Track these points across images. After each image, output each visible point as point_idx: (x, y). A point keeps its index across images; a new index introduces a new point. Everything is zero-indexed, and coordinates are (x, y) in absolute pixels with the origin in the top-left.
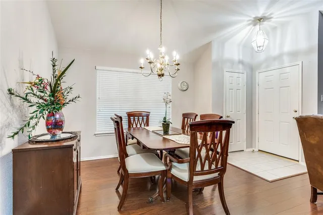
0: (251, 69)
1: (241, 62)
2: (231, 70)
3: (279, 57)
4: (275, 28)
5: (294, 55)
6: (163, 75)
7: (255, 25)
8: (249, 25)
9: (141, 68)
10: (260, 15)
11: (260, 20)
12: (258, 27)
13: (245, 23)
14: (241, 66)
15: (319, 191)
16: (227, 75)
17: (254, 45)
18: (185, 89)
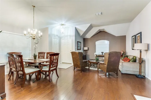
0: (60, 38)
1: (57, 35)
2: (54, 38)
3: (67, 36)
4: (66, 28)
5: (70, 36)
6: (35, 39)
7: (61, 25)
8: (60, 25)
9: (25, 35)
10: (63, 24)
11: (63, 25)
12: (62, 26)
13: (59, 24)
14: (57, 37)
15: (75, 67)
16: (53, 39)
17: (61, 31)
18: (37, 43)
